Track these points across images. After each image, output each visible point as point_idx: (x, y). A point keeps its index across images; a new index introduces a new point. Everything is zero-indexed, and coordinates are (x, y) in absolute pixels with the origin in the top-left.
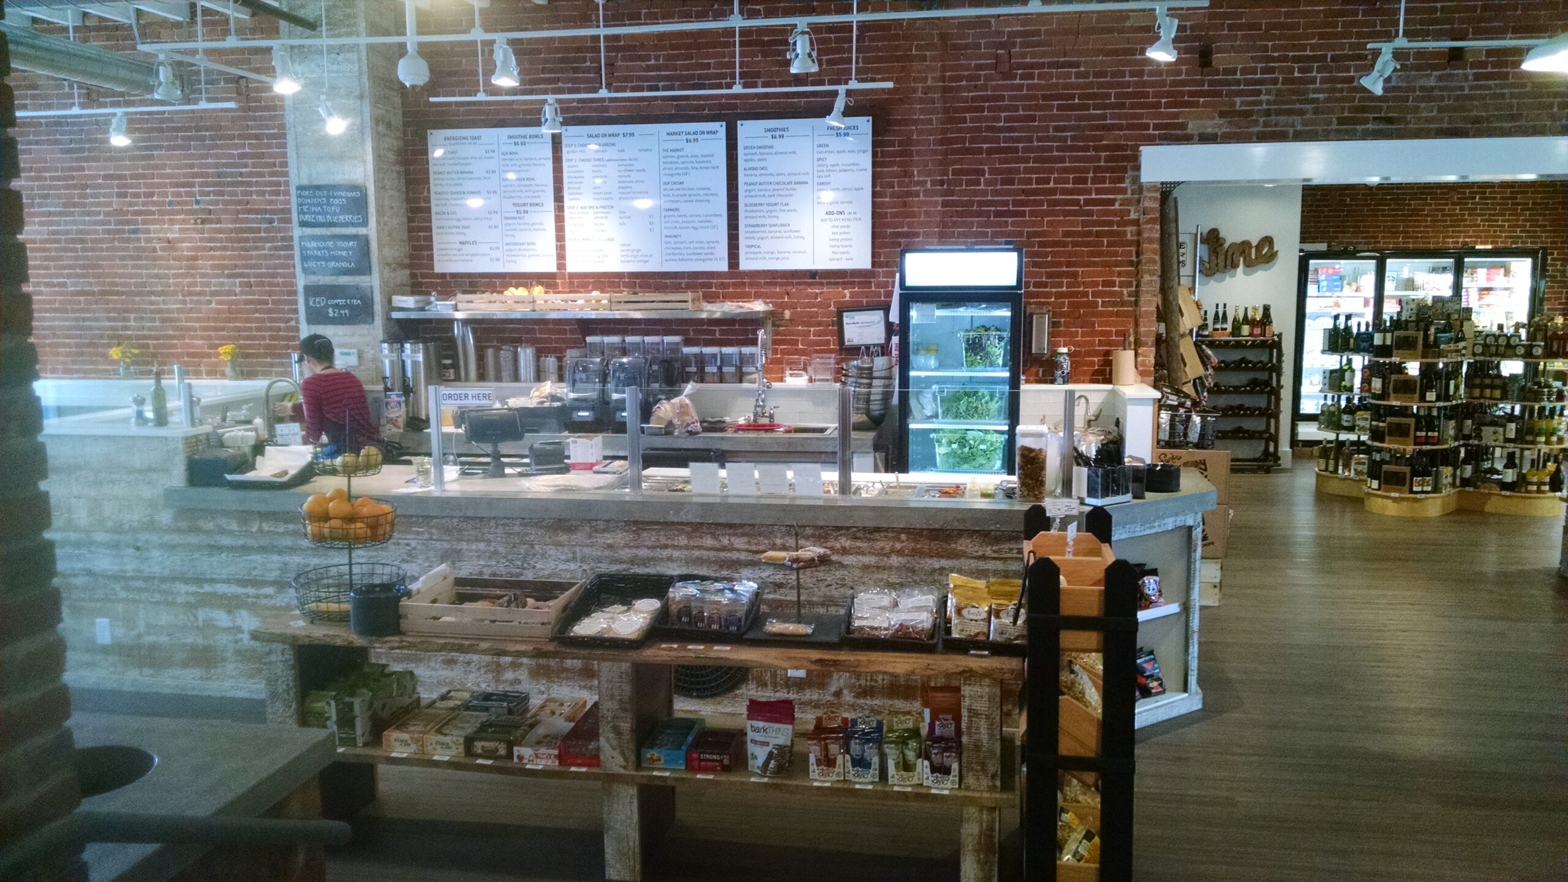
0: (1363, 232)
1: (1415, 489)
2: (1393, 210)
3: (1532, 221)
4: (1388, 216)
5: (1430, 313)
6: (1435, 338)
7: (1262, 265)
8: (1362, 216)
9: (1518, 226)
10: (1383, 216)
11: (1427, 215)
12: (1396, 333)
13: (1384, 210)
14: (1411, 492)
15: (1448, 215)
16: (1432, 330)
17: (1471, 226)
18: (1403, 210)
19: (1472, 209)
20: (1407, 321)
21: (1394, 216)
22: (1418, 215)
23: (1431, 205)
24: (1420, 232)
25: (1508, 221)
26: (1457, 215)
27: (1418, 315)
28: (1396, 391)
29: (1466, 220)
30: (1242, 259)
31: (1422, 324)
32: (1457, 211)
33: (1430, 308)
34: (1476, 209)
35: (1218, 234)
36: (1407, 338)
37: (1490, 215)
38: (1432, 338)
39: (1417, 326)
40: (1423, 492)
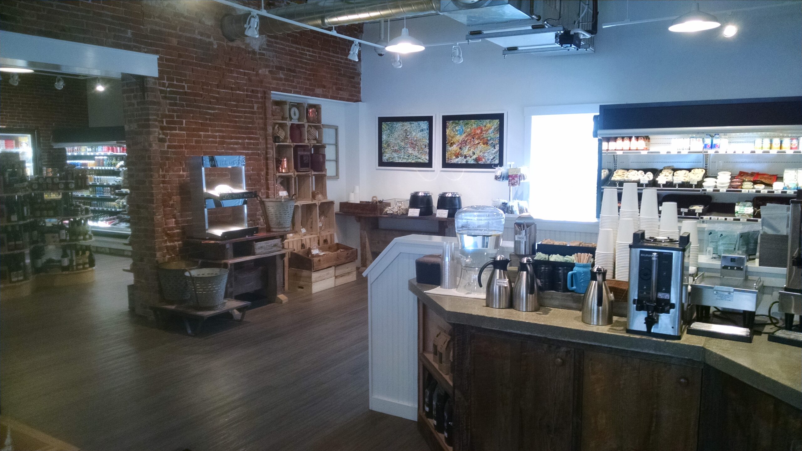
1: (13, 280)
40: (18, 281)
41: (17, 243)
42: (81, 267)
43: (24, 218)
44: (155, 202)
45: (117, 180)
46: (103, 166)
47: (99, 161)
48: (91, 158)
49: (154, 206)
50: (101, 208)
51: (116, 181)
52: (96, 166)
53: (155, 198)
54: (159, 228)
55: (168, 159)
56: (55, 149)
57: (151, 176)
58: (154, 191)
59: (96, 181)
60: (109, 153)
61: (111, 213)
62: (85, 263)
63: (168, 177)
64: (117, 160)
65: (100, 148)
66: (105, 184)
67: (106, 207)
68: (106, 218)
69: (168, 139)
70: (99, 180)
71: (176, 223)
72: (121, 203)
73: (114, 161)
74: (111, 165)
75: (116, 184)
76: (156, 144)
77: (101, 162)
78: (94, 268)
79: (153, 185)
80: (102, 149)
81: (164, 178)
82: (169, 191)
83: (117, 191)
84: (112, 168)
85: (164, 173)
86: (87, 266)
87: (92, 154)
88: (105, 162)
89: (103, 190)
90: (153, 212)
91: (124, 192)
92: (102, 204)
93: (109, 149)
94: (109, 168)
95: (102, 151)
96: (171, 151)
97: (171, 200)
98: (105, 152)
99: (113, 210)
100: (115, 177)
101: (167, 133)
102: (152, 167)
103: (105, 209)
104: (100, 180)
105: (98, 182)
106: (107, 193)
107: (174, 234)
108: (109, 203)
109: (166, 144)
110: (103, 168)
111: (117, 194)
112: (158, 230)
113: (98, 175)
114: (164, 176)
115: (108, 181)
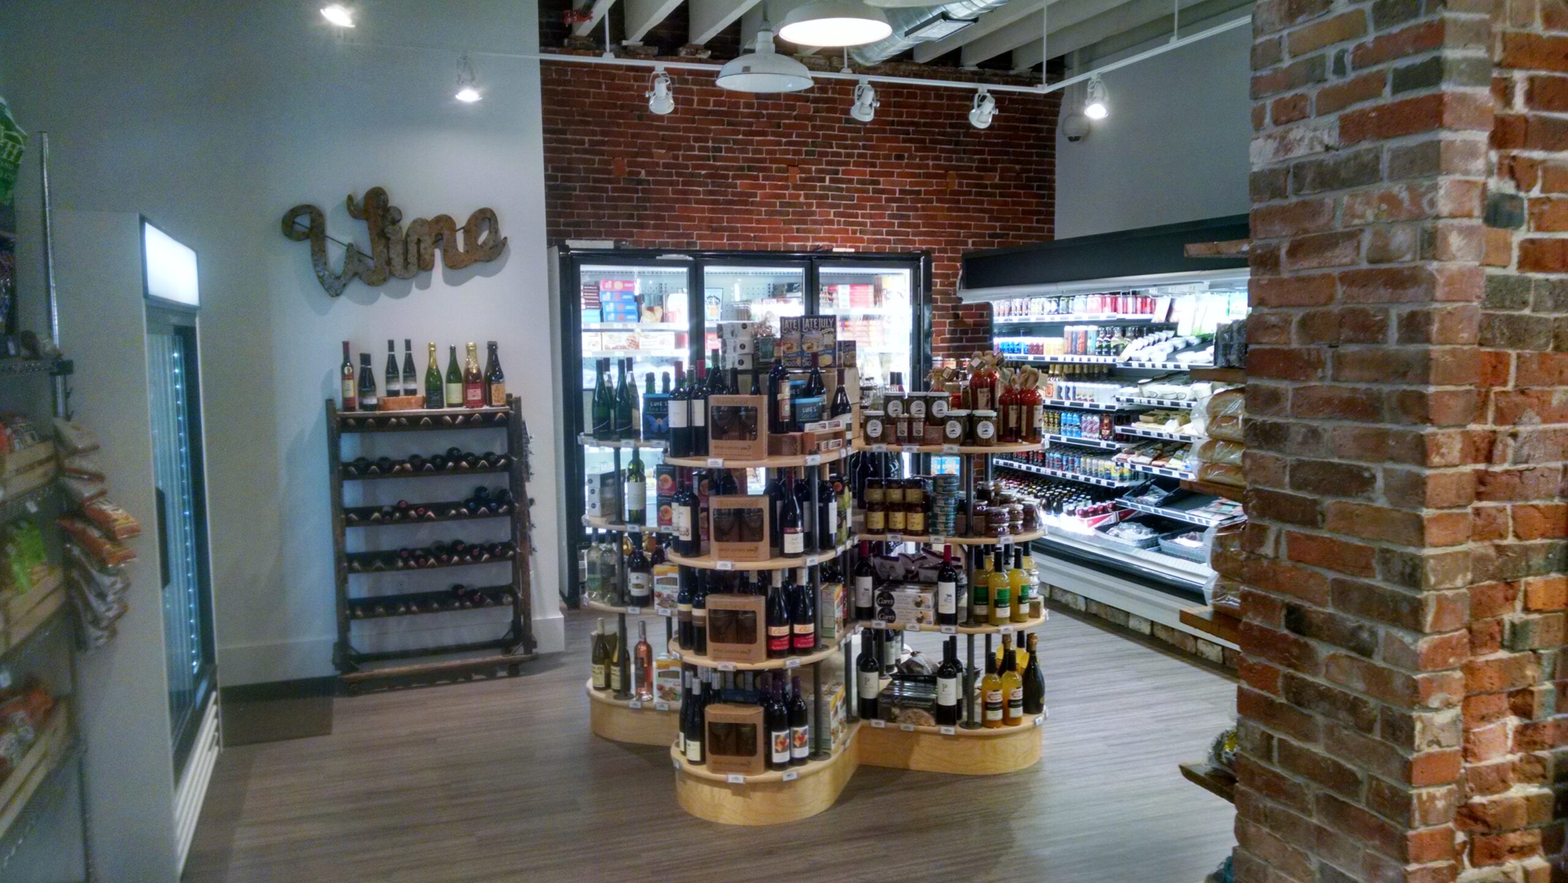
0: (667, 227)
1: (778, 758)
2: (711, 193)
3: (902, 217)
4: (704, 202)
5: (780, 352)
6: (793, 406)
7: (478, 266)
8: (666, 200)
9: (882, 225)
10: (697, 202)
11: (760, 204)
12: (715, 399)
13: (697, 193)
14: (770, 765)
15: (789, 205)
16: (786, 392)
17: (822, 223)
18: (725, 194)
19: (822, 197)
20: (735, 372)
21: (714, 202)
22: (746, 203)
23: (763, 187)
24: (752, 230)
25: (871, 216)
26: (801, 205)
27: (754, 357)
28: (722, 535)
29: (813, 213)
30: (438, 253)
31: (765, 378)
32: (802, 199)
33: (778, 343)
34: (826, 197)
35: (386, 201)
36: (736, 410)
37: (847, 207)
38: (786, 409)
39: (756, 380)
40: (794, 762)
41: (798, 629)
42: (998, 715)
43: (826, 543)
44: (1430, 618)
45: (1122, 394)
46: (1085, 353)
47: (1074, 339)
48: (1054, 329)
49: (1423, 645)
50: (1069, 475)
51: (1118, 400)
52: (1067, 353)
53: (1427, 595)
54: (1440, 791)
55: (1518, 332)
56: (969, 307)
57: (1421, 451)
58: (1428, 551)
59: (1063, 394)
60: (1106, 314)
61: (1098, 493)
62: (1010, 704)
63: (1510, 453)
64: (1124, 334)
65: (1078, 303)
66: (1086, 405)
67: (1085, 472)
68: (1081, 507)
69: (1534, 202)
70: (1071, 394)
71: (1526, 738)
72: (1127, 466)
73: (1116, 340)
74: (1108, 350)
75: (1118, 406)
76: (1468, 233)
77: (1080, 341)
78: (1039, 718)
79: (1426, 513)
80: (1086, 304)
81: (1489, 459)
82: (1510, 540)
83: (1118, 429)
84: (1109, 360)
85: (1490, 426)
86: (1017, 712)
87: (1057, 318)
88: (1090, 343)
89: (1081, 421)
90: (1414, 686)
91: (1139, 433)
92: (1073, 462)
93: (1104, 304)
94: (1101, 360)
95: (1086, 311)
96: (1538, 284)
97: (1510, 599)
98: (1092, 311)
99: (1104, 483)
100: (1117, 386)
101: (1532, 164)
102: (1432, 389)
103: (1082, 478)
104: (1074, 392)
105: (1068, 398)
106: (1091, 431)
107: (1511, 809)
108: (1094, 461)
109: (1520, 235)
110: (1085, 359)
111: (1119, 438)
112: (1432, 798)
113: (1071, 377)
114: (1487, 450)
115: (1095, 398)
